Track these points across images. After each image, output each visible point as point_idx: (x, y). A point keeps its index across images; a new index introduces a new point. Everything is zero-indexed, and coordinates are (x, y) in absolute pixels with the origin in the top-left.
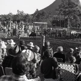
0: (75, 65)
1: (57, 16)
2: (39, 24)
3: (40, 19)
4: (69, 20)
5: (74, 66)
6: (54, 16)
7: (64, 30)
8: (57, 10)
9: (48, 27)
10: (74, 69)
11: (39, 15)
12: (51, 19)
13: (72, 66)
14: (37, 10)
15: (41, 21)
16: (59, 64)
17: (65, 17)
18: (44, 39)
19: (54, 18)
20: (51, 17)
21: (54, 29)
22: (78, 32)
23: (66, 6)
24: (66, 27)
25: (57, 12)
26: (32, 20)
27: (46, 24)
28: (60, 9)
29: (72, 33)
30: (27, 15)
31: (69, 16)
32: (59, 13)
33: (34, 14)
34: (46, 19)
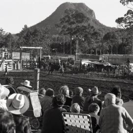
0: (90, 116)
1: (57, 36)
2: (30, 49)
3: (31, 42)
4: (77, 42)
6: (54, 36)
7: (71, 58)
8: (59, 27)
9: (44, 54)
10: (89, 122)
11: (29, 35)
12: (49, 42)
14: (26, 26)
15: (33, 44)
16: (65, 116)
17: (71, 38)
18: (39, 74)
19: (54, 39)
20: (48, 38)
21: (54, 58)
22: (92, 61)
23: (72, 20)
24: (74, 53)
25: (58, 29)
26: (18, 44)
27: (40, 49)
28: (62, 25)
29: (83, 63)
30: (9, 36)
31: (77, 36)
32: (62, 31)
33: (21, 33)
34: (40, 41)
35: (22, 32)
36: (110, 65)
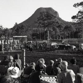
1: (36, 28)
2: (19, 38)
4: (48, 32)
5: (56, 78)
6: (34, 29)
7: (45, 42)
8: (36, 23)
9: (28, 40)
10: (56, 81)
11: (18, 29)
12: (31, 32)
13: (54, 78)
14: (16, 23)
15: (21, 34)
17: (44, 29)
18: (25, 53)
19: (34, 31)
20: (30, 30)
21: (34, 42)
22: (58, 43)
23: (45, 18)
24: (46, 39)
25: (36, 24)
26: (12, 35)
27: (25, 37)
28: (39, 22)
29: (52, 45)
30: (6, 30)
31: (48, 28)
34: (26, 32)
35: (14, 27)
36: (69, 45)
